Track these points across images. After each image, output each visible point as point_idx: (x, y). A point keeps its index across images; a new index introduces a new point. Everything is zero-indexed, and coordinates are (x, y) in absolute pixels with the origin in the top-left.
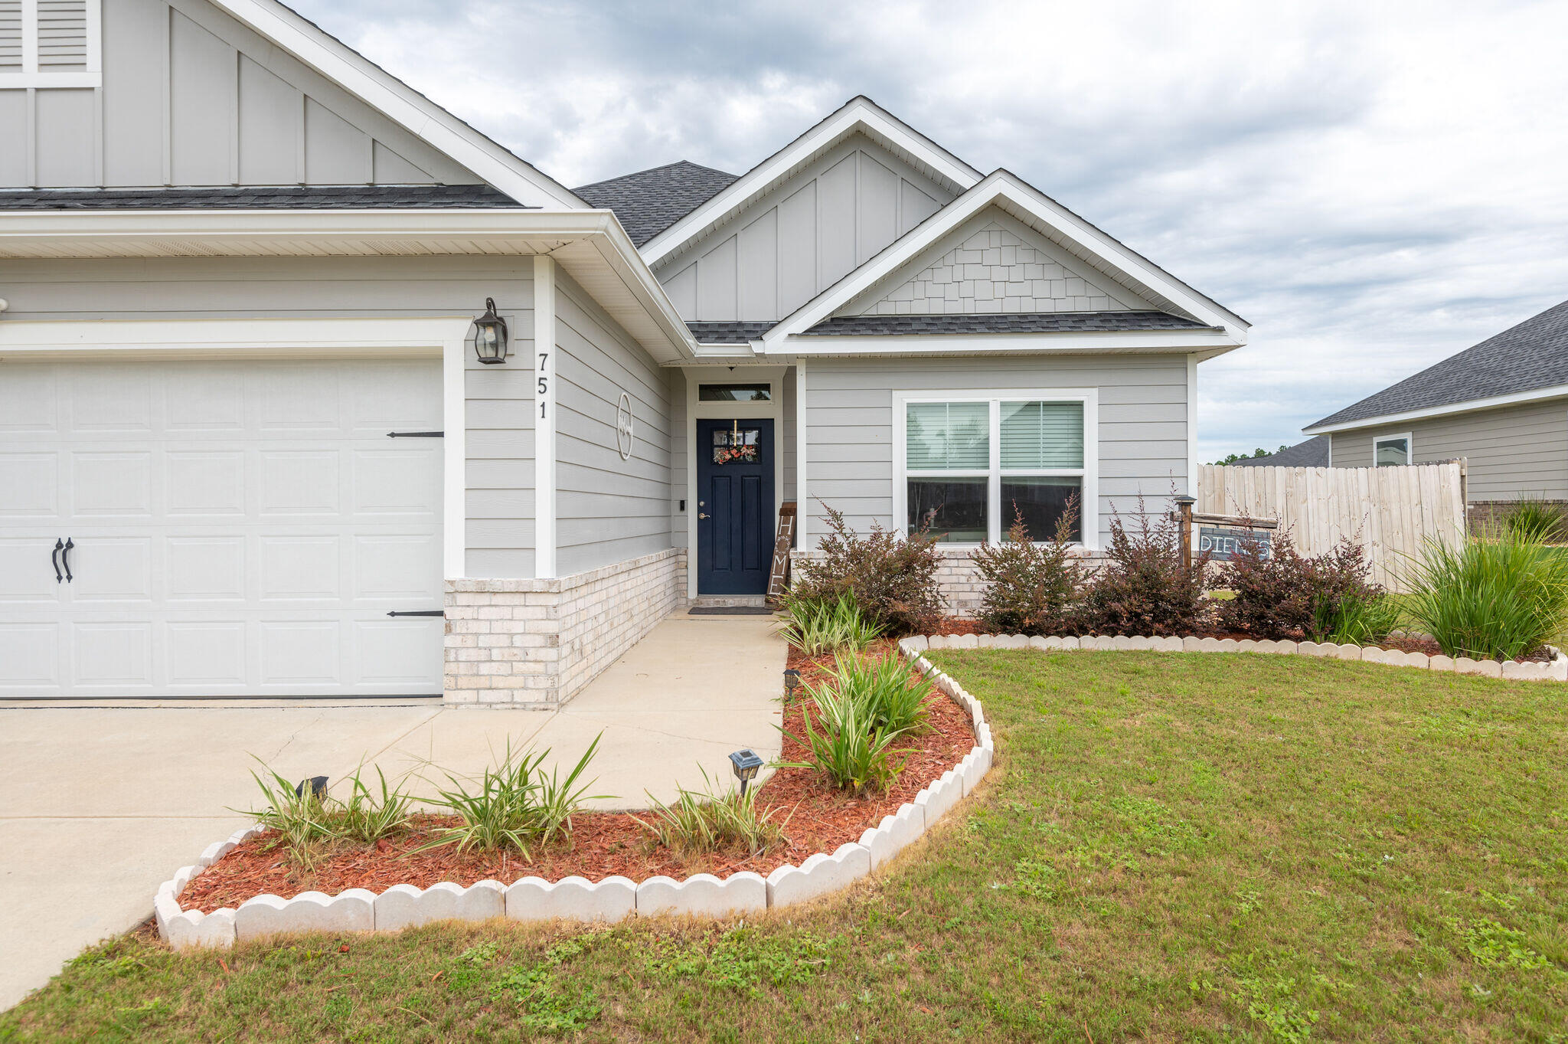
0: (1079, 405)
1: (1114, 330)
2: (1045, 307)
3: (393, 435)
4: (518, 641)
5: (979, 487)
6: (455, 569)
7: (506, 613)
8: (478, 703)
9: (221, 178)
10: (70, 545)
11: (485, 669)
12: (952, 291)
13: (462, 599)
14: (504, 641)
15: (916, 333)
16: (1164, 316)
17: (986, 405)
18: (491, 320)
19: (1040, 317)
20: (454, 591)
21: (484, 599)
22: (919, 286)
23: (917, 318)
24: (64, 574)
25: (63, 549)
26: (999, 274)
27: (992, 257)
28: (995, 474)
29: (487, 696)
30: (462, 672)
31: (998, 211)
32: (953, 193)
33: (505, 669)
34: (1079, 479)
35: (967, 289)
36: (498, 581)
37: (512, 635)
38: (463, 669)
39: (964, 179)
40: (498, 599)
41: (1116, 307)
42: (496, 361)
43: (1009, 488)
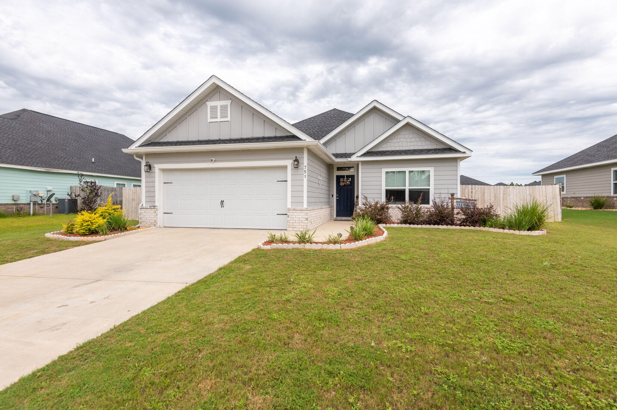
0: (429, 171)
1: (437, 153)
3: (278, 181)
4: (301, 219)
5: (403, 192)
6: (289, 206)
7: (299, 214)
8: (293, 230)
9: (249, 136)
10: (223, 201)
11: (294, 224)
12: (397, 145)
13: (291, 211)
14: (298, 219)
15: (387, 155)
16: (451, 150)
17: (405, 172)
18: (296, 160)
20: (289, 210)
21: (295, 211)
22: (389, 144)
23: (388, 151)
24: (222, 206)
26: (409, 140)
27: (407, 136)
28: (407, 188)
29: (295, 229)
31: (408, 125)
32: (398, 121)
33: (298, 224)
34: (429, 189)
35: (400, 144)
36: (297, 208)
37: (299, 218)
38: (291, 224)
39: (400, 118)
40: (297, 211)
41: (438, 147)
42: (297, 168)
43: (411, 191)
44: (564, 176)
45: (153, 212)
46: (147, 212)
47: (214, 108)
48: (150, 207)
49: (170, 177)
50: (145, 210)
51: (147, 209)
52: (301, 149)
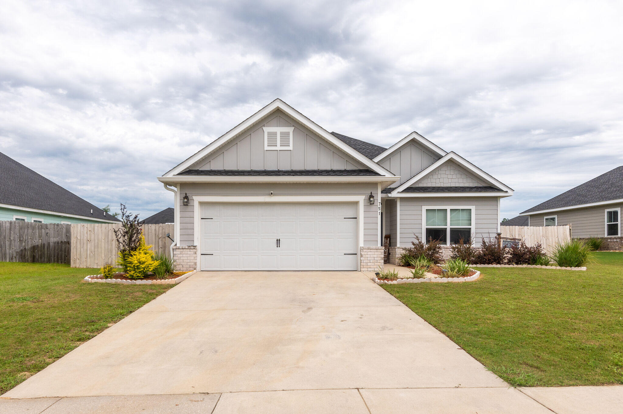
0: (470, 210)
1: (478, 192)
2: (462, 185)
3: (345, 218)
4: (376, 259)
5: (445, 230)
6: (361, 244)
7: (373, 253)
8: (368, 271)
9: (315, 168)
10: (279, 240)
11: (369, 264)
12: (438, 181)
13: (364, 250)
14: (373, 259)
16: (492, 188)
17: (447, 210)
18: (371, 196)
19: (460, 187)
20: (362, 249)
21: (369, 250)
22: (429, 179)
23: (429, 188)
24: (278, 246)
25: (278, 241)
26: (450, 176)
27: (448, 172)
28: (449, 227)
29: (369, 269)
30: (364, 265)
31: (451, 162)
32: (440, 157)
33: (373, 264)
34: (470, 229)
35: (441, 180)
36: (372, 247)
37: (375, 257)
38: (365, 264)
39: (443, 154)
40: (372, 250)
41: (480, 186)
42: (373, 204)
43: (452, 231)
44: (556, 216)
45: (192, 253)
46: (184, 253)
47: (272, 135)
48: (189, 246)
49: (210, 212)
50: (182, 250)
51: (184, 250)
52: (375, 185)
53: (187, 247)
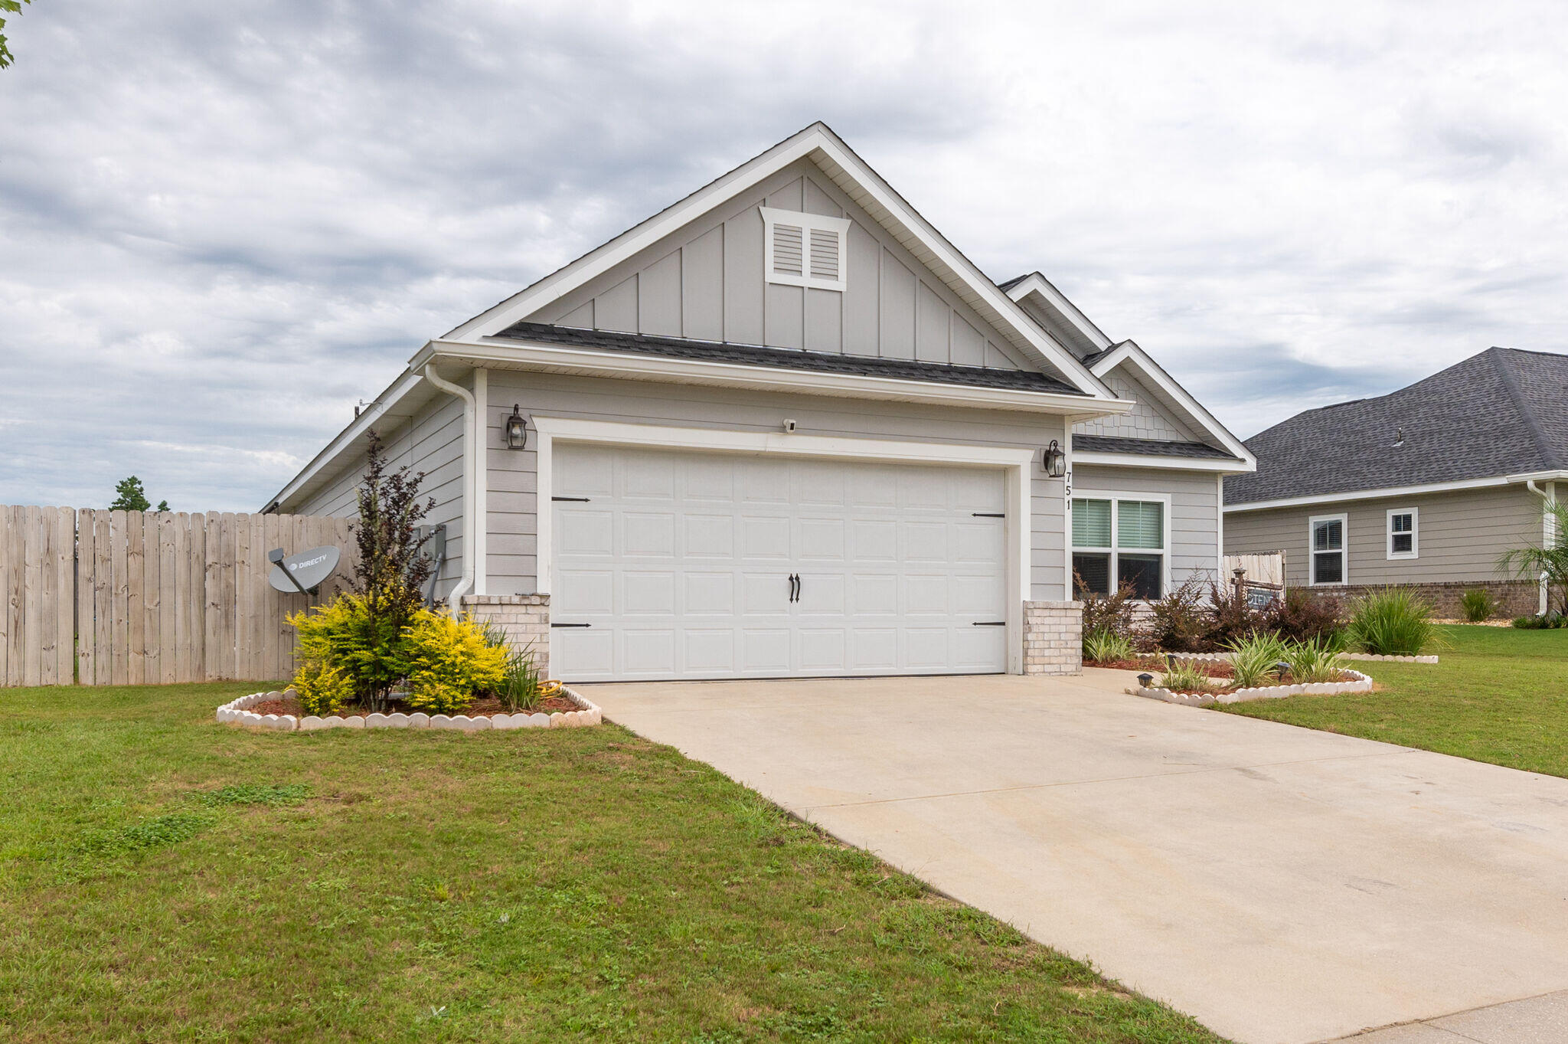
3: (975, 515)
4: (1063, 637)
5: (1106, 557)
6: (1026, 595)
7: (1057, 620)
8: (1044, 672)
9: (905, 355)
10: (797, 578)
11: (1047, 652)
13: (1037, 612)
14: (1056, 636)
16: (1213, 449)
17: (1109, 502)
18: (1057, 453)
20: (1027, 609)
21: (1047, 613)
24: (794, 597)
25: (795, 581)
28: (1115, 550)
29: (1048, 668)
30: (1036, 654)
32: (1098, 356)
33: (1057, 652)
34: (1160, 557)
36: (1051, 603)
37: (1060, 633)
38: (1037, 653)
39: (1105, 347)
40: (1053, 613)
43: (1125, 562)
45: (536, 619)
46: (504, 618)
47: (788, 236)
48: (524, 596)
49: (584, 477)
50: (498, 609)
51: (506, 609)
52: (1056, 420)
53: (516, 600)
